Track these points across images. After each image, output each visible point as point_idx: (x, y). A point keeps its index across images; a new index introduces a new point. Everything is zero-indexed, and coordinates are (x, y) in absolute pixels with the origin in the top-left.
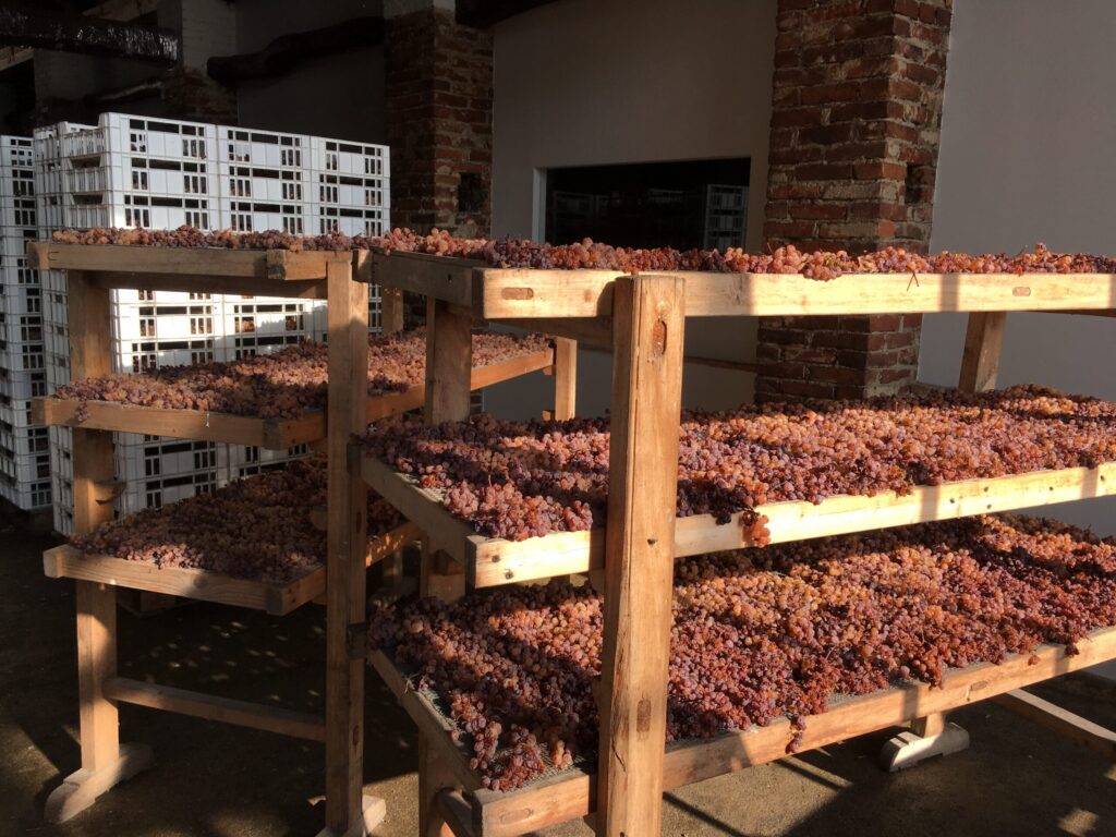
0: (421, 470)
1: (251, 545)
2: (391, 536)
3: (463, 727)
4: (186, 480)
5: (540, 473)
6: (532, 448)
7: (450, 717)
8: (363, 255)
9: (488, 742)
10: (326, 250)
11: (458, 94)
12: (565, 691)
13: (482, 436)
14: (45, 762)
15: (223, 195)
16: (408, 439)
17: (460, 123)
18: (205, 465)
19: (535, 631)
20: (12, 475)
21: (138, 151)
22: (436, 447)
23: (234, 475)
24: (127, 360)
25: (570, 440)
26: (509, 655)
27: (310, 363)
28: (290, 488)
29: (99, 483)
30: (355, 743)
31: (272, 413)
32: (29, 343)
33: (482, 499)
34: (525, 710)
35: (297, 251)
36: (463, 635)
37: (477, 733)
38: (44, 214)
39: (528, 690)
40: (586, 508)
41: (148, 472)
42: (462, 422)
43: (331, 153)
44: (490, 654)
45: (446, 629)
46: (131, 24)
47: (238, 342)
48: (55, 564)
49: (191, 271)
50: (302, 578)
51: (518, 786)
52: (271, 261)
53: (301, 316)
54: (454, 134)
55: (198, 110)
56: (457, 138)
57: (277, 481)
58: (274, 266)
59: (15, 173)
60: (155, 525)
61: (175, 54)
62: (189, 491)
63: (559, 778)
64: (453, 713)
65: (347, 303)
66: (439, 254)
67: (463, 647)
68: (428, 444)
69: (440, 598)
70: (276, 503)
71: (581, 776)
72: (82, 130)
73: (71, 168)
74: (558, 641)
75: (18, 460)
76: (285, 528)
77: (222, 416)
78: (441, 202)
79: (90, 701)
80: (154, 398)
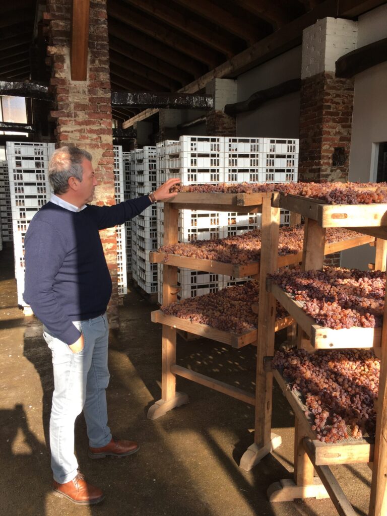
0: (296, 292)
1: (227, 317)
2: (288, 319)
3: (311, 411)
4: (206, 286)
5: (353, 298)
6: (352, 285)
7: (305, 405)
8: (276, 195)
9: (322, 419)
10: (263, 192)
11: (335, 110)
12: (363, 402)
13: (327, 278)
14: (149, 394)
15: (226, 166)
16: (292, 278)
17: (335, 124)
18: (214, 280)
19: (351, 372)
20: (144, 279)
21: (194, 151)
22: (305, 282)
23: (226, 286)
24: (186, 235)
25: (372, 282)
26: (336, 381)
27: (256, 239)
28: (246, 293)
29: (172, 286)
30: (268, 409)
31: (237, 262)
32: (152, 228)
33: (321, 308)
34: (342, 408)
35: (250, 193)
36: (315, 368)
37: (317, 414)
38: (159, 176)
39: (344, 399)
40: (372, 317)
41: (192, 282)
42: (319, 271)
43: (273, 144)
44: (328, 379)
45: (307, 364)
46: (195, 94)
47: (229, 228)
48: (155, 317)
49: (208, 202)
50: (247, 333)
51: (333, 442)
52: (239, 198)
53: (256, 217)
54: (332, 130)
55: (220, 128)
56: (333, 131)
57: (240, 290)
58: (240, 200)
59: (149, 161)
60: (192, 305)
61: (212, 105)
62: (207, 291)
63: (354, 442)
64: (307, 403)
65: (270, 215)
66: (307, 196)
67: (314, 374)
68: (301, 280)
69: (306, 350)
70: (240, 300)
71: (365, 444)
72: (174, 143)
73: (169, 158)
74: (362, 378)
75: (147, 273)
76: (242, 311)
77: (217, 263)
78: (323, 162)
79: (166, 373)
80: (192, 254)
